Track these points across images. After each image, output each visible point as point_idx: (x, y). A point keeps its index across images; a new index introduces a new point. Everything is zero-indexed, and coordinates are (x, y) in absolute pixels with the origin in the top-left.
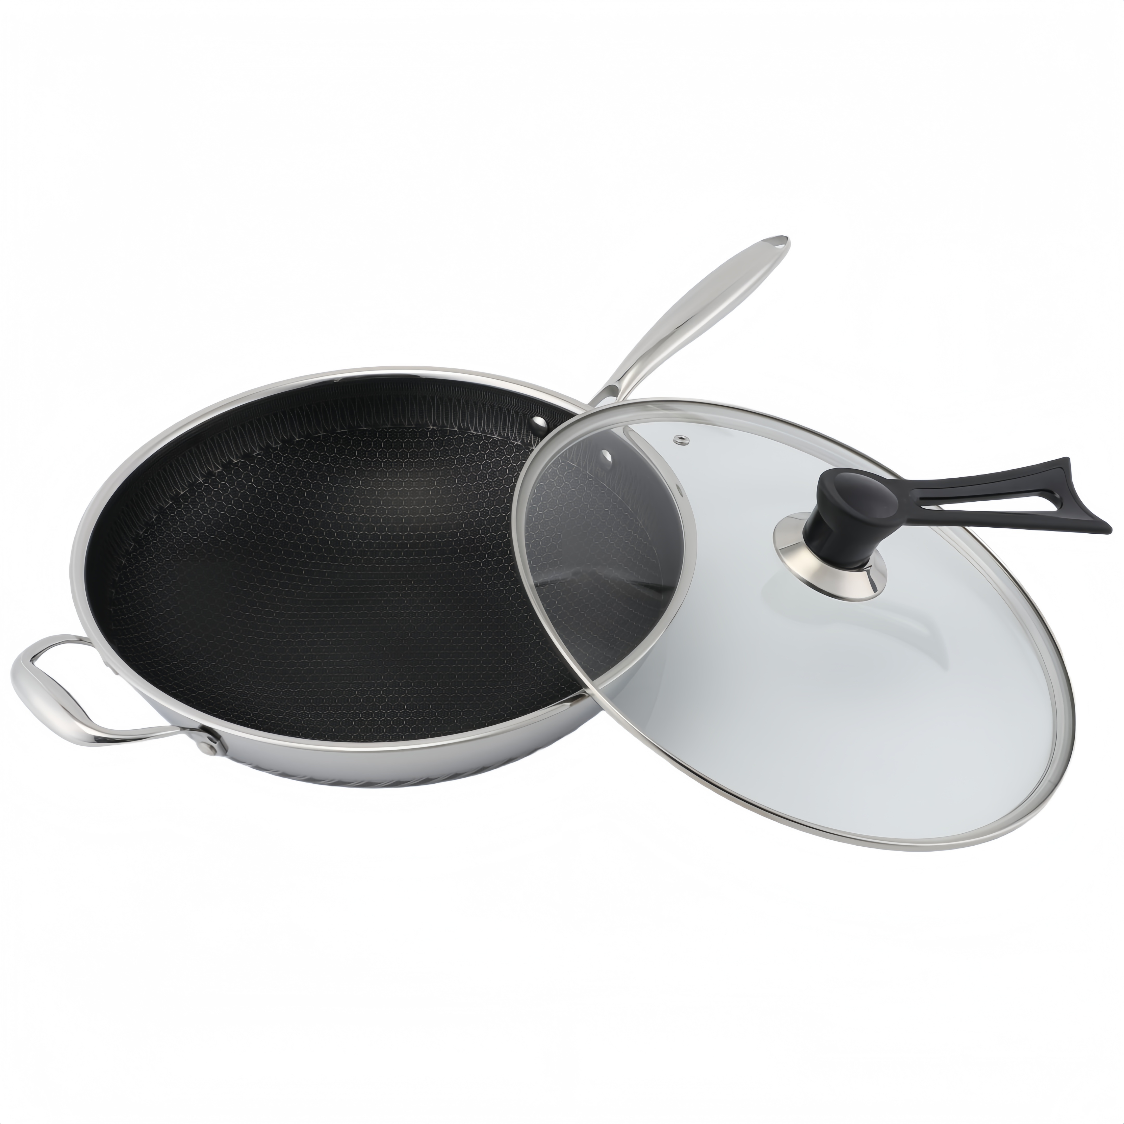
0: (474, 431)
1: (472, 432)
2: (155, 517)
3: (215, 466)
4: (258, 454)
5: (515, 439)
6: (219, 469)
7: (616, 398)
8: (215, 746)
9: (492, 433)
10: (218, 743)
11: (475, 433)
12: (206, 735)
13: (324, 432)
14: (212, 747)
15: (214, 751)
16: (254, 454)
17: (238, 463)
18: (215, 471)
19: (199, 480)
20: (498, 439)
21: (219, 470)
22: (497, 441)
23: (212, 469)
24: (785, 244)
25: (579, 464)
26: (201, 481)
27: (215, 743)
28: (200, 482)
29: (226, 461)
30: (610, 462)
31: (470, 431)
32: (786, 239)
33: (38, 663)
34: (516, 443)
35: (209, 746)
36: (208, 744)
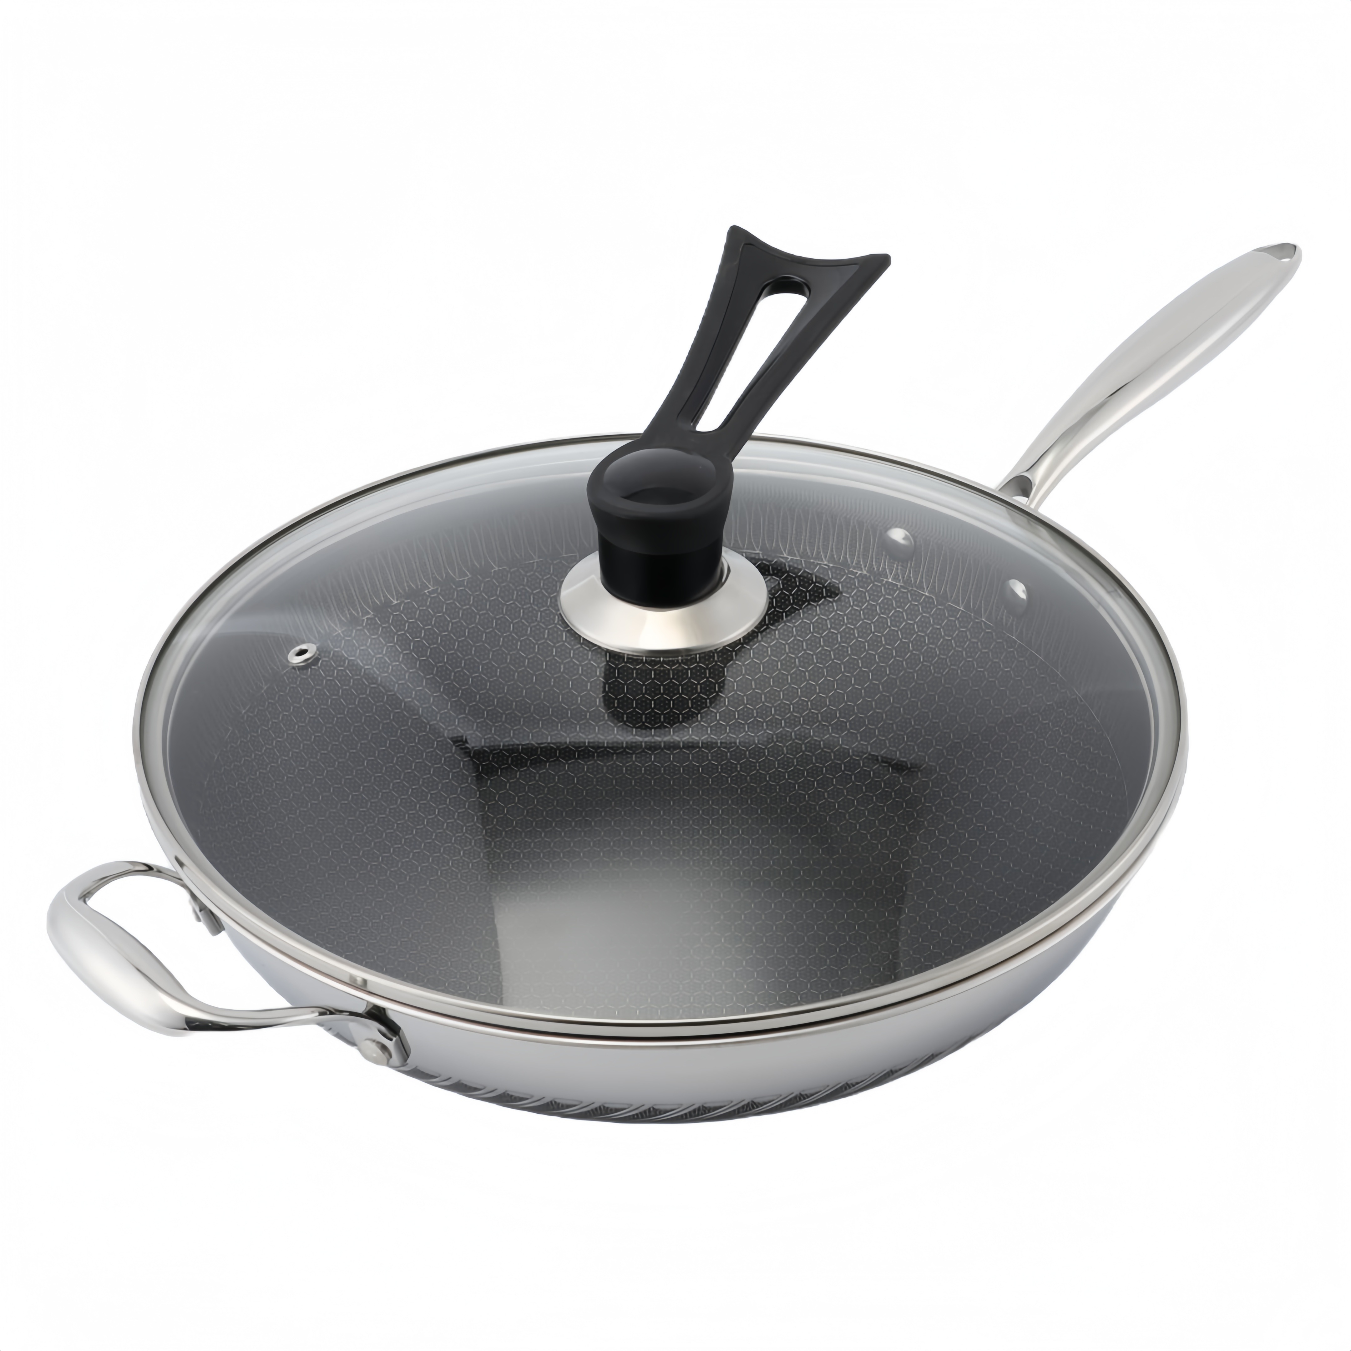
0: (789, 554)
1: (785, 555)
2: (265, 688)
3: (362, 608)
4: (434, 591)
5: (858, 567)
6: (369, 613)
7: (1027, 499)
8: (390, 1045)
9: (818, 557)
10: (394, 1039)
11: (790, 558)
12: (375, 1025)
13: (539, 557)
14: (384, 1048)
15: (387, 1054)
16: (426, 591)
17: (399, 605)
18: (363, 616)
19: (336, 631)
20: (828, 566)
21: (369, 616)
22: (827, 570)
23: (358, 613)
24: (1291, 257)
25: (967, 607)
26: (340, 632)
27: (391, 1040)
28: (339, 634)
29: (380, 601)
30: (1023, 599)
31: (782, 556)
32: (1294, 248)
33: (93, 902)
34: (859, 572)
35: (380, 1046)
36: (378, 1043)
